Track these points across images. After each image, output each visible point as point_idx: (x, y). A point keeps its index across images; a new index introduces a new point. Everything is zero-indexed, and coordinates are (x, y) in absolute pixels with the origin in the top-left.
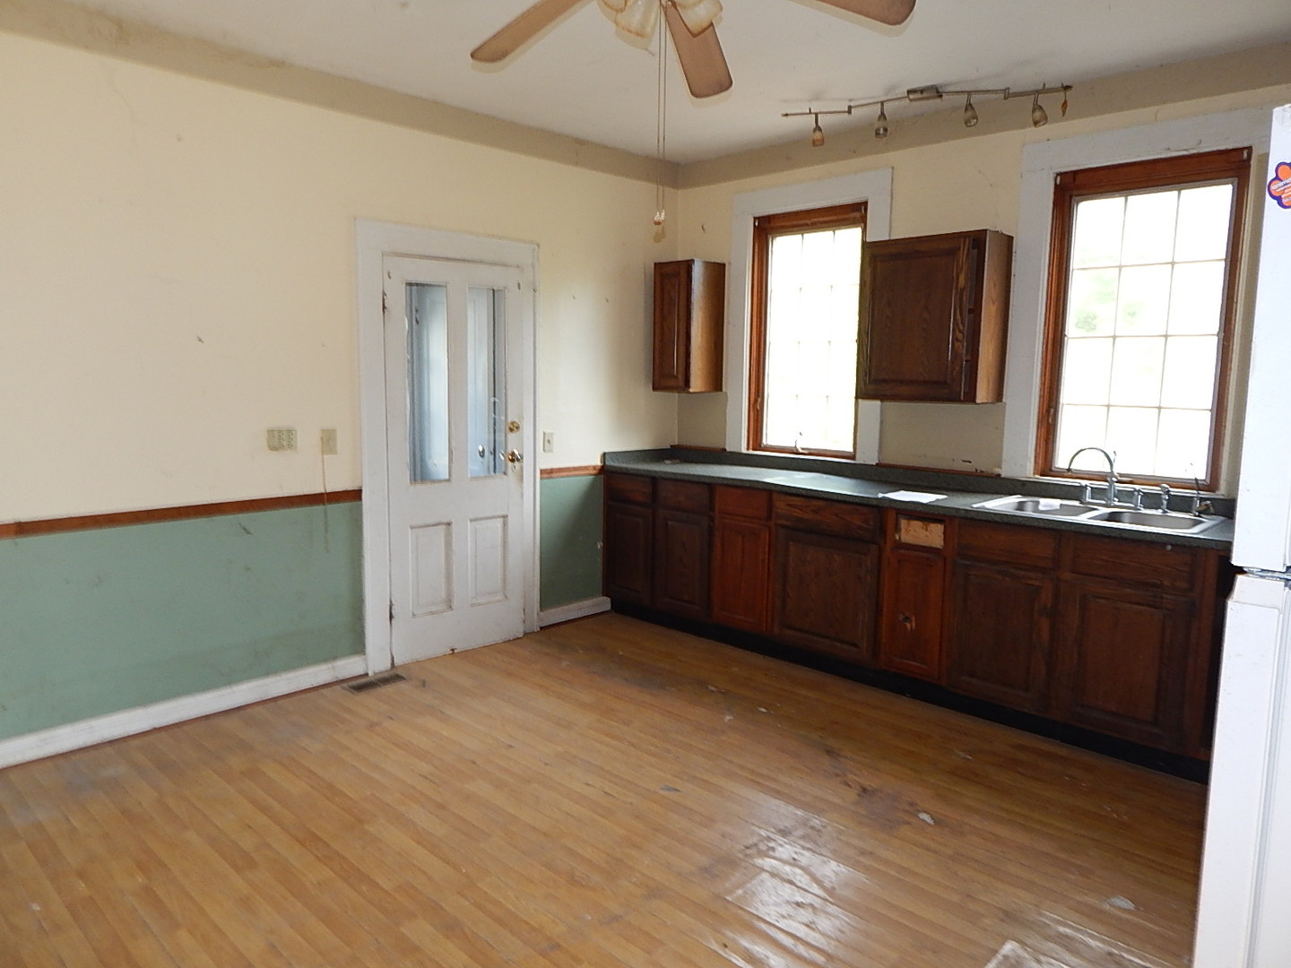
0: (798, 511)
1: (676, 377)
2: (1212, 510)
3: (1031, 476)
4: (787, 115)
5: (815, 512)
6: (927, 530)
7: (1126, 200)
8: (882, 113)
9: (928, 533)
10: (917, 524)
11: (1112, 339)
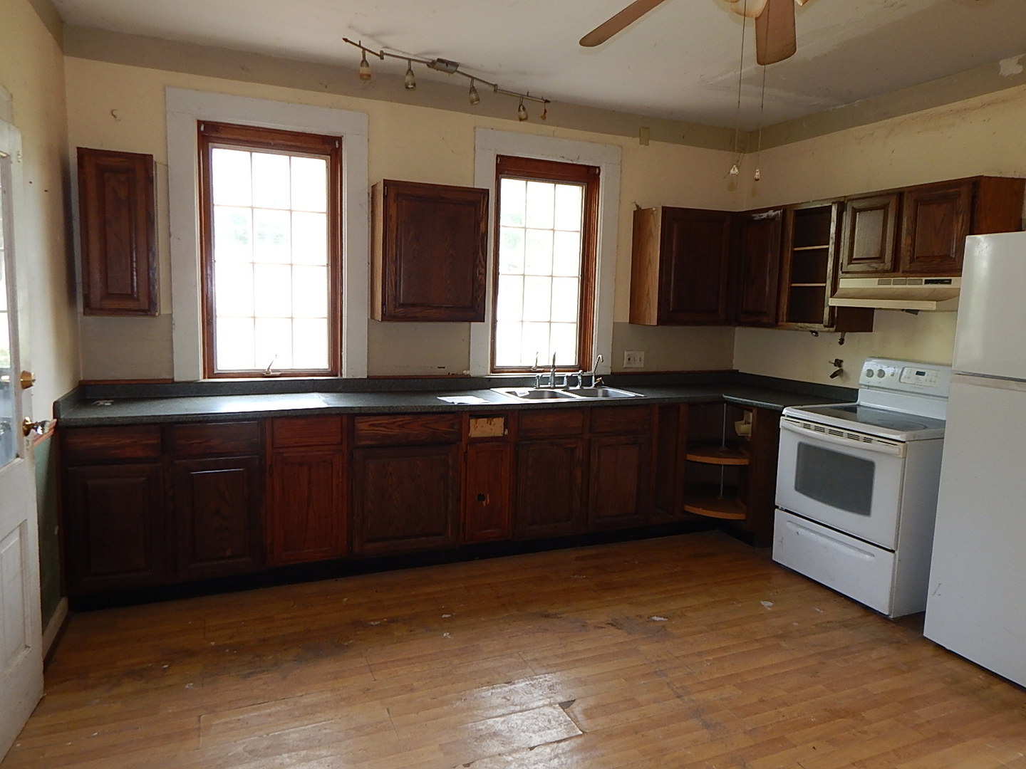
0: (385, 429)
1: (138, 300)
2: (603, 383)
3: (489, 373)
4: (346, 40)
5: (402, 426)
6: (491, 424)
7: (527, 183)
8: (410, 70)
9: (491, 427)
10: (483, 421)
11: (522, 277)
